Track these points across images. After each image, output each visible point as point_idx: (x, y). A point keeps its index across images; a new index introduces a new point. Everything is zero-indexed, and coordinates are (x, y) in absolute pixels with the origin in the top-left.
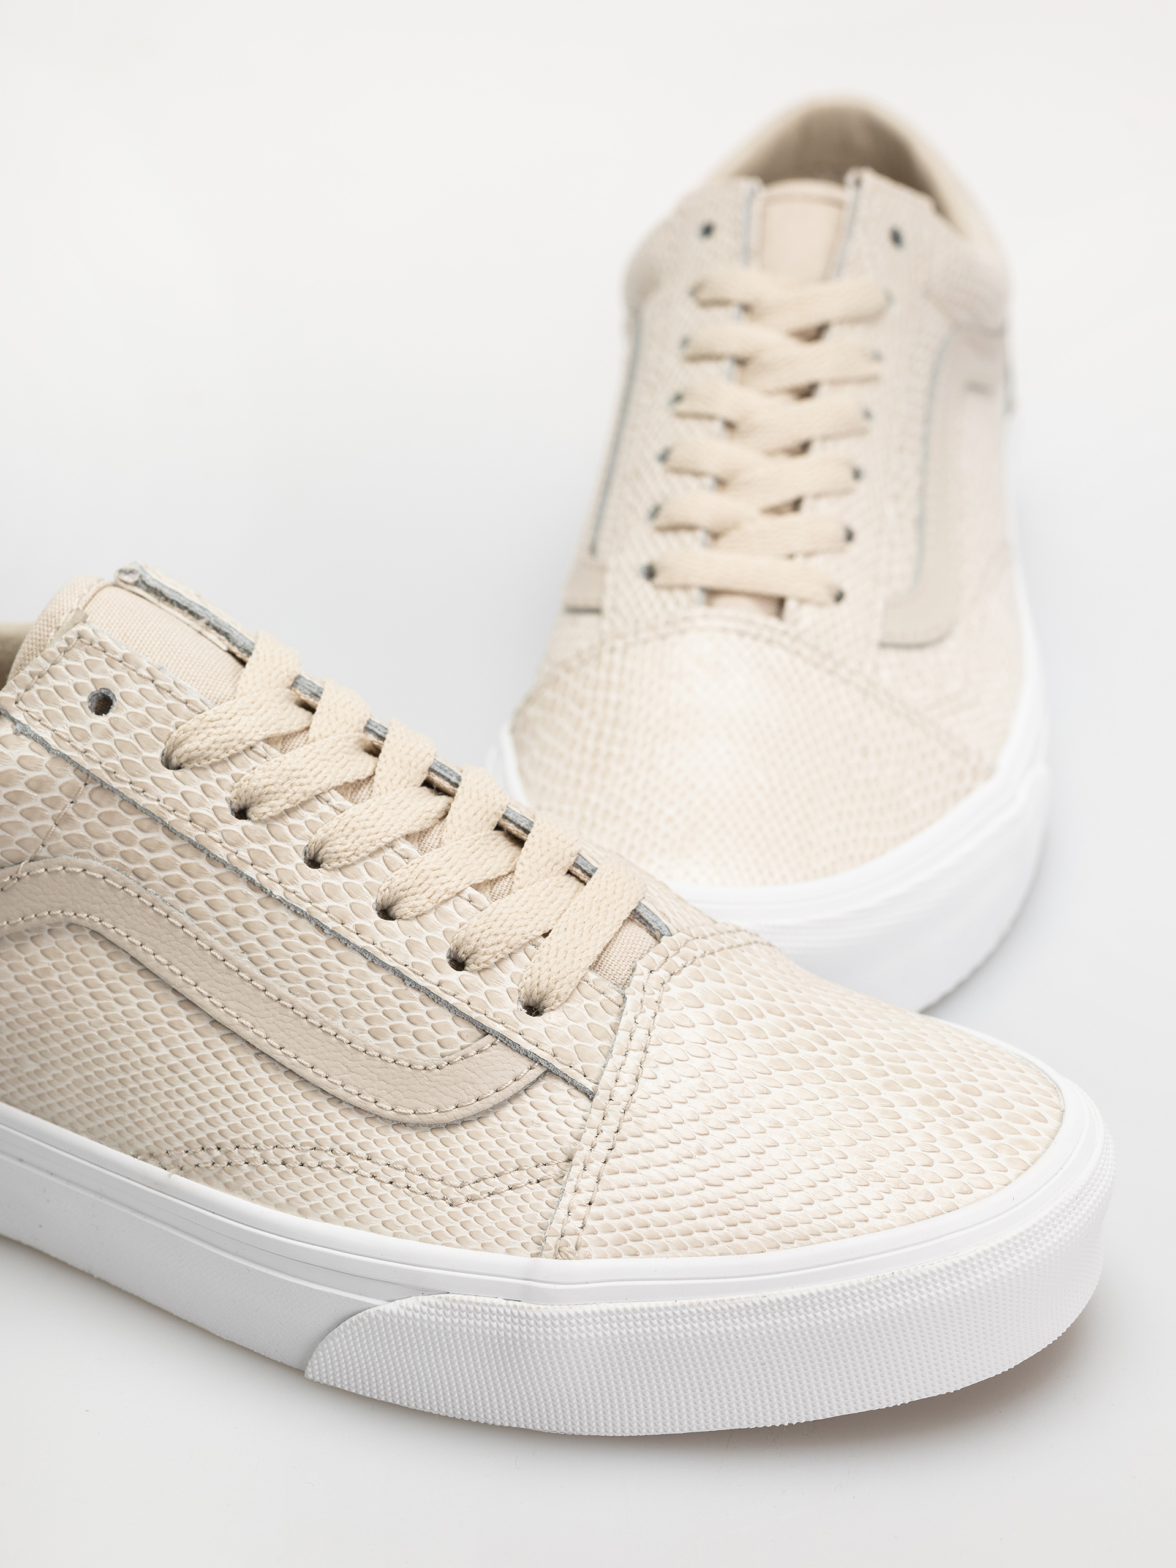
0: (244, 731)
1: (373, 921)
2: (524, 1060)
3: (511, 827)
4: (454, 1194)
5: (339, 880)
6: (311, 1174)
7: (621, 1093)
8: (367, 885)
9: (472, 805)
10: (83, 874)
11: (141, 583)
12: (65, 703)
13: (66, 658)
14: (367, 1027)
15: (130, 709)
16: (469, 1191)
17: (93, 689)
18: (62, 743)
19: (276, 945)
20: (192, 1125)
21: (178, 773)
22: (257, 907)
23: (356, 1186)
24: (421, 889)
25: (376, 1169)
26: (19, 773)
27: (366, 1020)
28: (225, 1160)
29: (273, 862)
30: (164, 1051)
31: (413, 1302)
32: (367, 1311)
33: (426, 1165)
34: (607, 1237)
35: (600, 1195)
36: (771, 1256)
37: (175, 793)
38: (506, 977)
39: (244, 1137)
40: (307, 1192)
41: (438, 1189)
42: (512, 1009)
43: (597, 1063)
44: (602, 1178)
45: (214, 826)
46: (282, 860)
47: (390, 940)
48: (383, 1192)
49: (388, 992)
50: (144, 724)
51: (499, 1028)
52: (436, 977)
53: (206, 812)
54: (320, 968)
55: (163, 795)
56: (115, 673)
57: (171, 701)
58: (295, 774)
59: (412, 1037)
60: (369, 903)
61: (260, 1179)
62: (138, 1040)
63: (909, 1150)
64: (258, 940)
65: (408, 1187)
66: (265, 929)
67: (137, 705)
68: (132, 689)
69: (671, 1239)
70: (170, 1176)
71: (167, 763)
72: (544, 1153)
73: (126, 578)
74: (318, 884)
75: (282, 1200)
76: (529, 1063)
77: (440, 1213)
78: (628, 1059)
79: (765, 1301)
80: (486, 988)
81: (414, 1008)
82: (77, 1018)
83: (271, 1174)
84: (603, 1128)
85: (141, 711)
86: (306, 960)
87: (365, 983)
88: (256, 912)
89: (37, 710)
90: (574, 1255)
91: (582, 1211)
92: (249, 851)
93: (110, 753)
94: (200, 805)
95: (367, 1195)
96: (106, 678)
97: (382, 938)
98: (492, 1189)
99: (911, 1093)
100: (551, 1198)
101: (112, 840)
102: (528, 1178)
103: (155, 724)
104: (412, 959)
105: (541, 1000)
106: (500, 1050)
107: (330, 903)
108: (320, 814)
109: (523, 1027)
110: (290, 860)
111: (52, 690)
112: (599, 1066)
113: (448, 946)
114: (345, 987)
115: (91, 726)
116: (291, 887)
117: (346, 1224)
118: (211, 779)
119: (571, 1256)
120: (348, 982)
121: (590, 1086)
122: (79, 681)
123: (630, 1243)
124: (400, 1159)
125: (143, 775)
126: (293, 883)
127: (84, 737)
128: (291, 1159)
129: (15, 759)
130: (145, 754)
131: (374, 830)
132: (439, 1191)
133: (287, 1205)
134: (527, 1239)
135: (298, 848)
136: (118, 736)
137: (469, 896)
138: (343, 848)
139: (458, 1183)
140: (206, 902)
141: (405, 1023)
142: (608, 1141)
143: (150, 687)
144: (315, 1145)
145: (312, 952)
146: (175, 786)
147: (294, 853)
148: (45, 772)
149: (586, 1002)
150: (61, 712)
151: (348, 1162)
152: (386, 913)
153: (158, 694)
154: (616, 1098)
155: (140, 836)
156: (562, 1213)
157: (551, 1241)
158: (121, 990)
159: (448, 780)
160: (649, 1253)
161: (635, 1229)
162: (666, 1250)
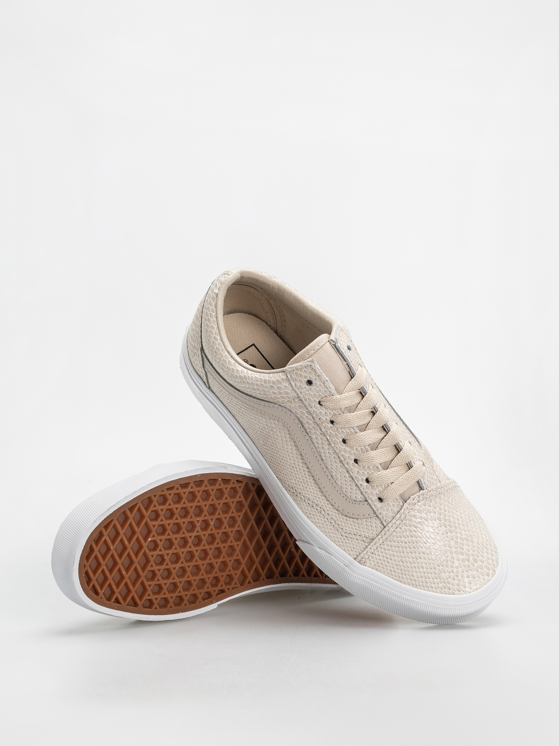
0: (341, 405)
1: (352, 462)
2: (372, 511)
3: (397, 446)
4: (343, 534)
5: (348, 449)
6: (313, 510)
7: (392, 530)
8: (354, 453)
9: (389, 440)
10: (289, 415)
11: (335, 345)
12: (301, 379)
13: (306, 368)
14: (340, 485)
15: (316, 387)
16: (347, 535)
17: (309, 379)
18: (296, 388)
19: (328, 455)
20: (292, 482)
21: (321, 406)
22: (327, 445)
23: (322, 519)
24: (366, 461)
25: (329, 518)
26: (283, 389)
27: (341, 483)
28: (296, 494)
29: (334, 437)
30: (292, 462)
31: (323, 552)
32: (313, 547)
33: (340, 523)
34: (372, 563)
35: (376, 552)
36: (407, 586)
37: (318, 411)
38: (377, 490)
39: (302, 492)
40: (311, 513)
41: (340, 530)
42: (375, 498)
43: (389, 519)
44: (378, 548)
45: (324, 423)
46: (337, 438)
47: (354, 469)
48: (328, 524)
49: (348, 480)
50: (318, 392)
51: (370, 502)
52: (361, 483)
53: (324, 419)
54: (335, 466)
55: (315, 410)
56: (316, 378)
57: (326, 390)
58: (349, 421)
59: (349, 492)
60: (353, 458)
61: (301, 503)
62: (288, 456)
63: (451, 573)
64: (324, 452)
65: (334, 526)
66: (327, 450)
67: (318, 387)
68: (318, 383)
69: (387, 570)
70: (282, 488)
71: (319, 403)
72: (367, 535)
73: (332, 342)
74: (343, 448)
75: (305, 511)
76: (373, 513)
77: (338, 536)
78: (397, 522)
79: (401, 596)
80: (371, 491)
81: (353, 486)
82: (276, 442)
83: (304, 504)
84: (383, 536)
85: (318, 389)
86: (333, 462)
87: (344, 475)
88: (326, 446)
89: (294, 376)
90: (363, 564)
91: (369, 554)
92: (330, 432)
93: (307, 395)
94: (323, 416)
95: (324, 522)
96: (313, 378)
97: (352, 467)
98: (352, 537)
99: (460, 556)
100: (364, 547)
101: (299, 412)
102: (361, 539)
103: (320, 393)
104: (357, 476)
105: (383, 499)
106: (368, 506)
107: (344, 453)
108: (351, 431)
109: (376, 504)
110: (339, 439)
111: (299, 374)
112: (390, 520)
113: (367, 476)
114: (339, 473)
115: (305, 387)
116: (336, 446)
117: (316, 526)
118: (328, 412)
119: (362, 564)
120: (340, 472)
121: (385, 524)
122: (306, 375)
123: (377, 567)
124: (335, 518)
125: (312, 403)
126: (337, 445)
127: (302, 389)
128: (310, 504)
129: (284, 386)
130: (315, 399)
131: (362, 442)
132: (340, 531)
133: (305, 513)
134: (355, 553)
135: (342, 437)
136: (310, 392)
137: (377, 466)
138: (352, 443)
139: (345, 531)
140: (315, 437)
141: (349, 488)
142: (383, 540)
143: (323, 384)
144: (317, 504)
145: (335, 461)
146: (319, 410)
147: (340, 438)
148: (289, 391)
149: (394, 503)
150: (299, 380)
151: (323, 512)
152: (356, 461)
153: (324, 387)
154: (390, 530)
155: (306, 415)
156: (365, 552)
157: (359, 558)
158: (288, 443)
159: (387, 429)
160: (380, 571)
161: (380, 564)
162: (384, 572)
